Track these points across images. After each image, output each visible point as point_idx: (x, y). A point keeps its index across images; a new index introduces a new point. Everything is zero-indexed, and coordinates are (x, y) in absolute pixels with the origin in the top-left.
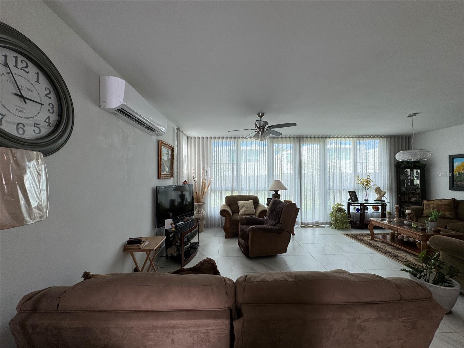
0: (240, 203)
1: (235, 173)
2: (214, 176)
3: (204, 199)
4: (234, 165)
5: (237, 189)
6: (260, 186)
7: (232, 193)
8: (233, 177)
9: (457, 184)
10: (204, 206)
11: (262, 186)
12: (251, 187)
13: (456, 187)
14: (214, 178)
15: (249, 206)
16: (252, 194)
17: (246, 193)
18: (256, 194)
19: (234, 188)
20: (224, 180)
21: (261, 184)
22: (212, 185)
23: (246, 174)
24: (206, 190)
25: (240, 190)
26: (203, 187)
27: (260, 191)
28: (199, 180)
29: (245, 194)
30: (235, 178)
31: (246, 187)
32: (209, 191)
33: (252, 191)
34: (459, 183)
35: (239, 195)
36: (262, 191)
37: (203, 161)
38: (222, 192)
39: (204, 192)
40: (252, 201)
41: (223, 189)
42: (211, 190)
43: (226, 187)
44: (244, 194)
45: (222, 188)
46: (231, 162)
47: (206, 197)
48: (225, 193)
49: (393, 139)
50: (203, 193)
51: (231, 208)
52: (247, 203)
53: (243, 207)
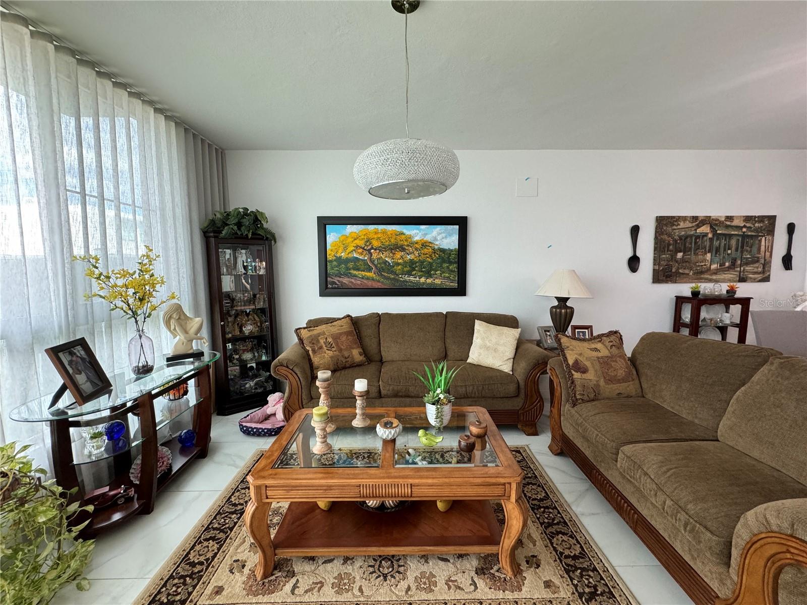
9: (334, 283)
13: (332, 288)
34: (336, 280)
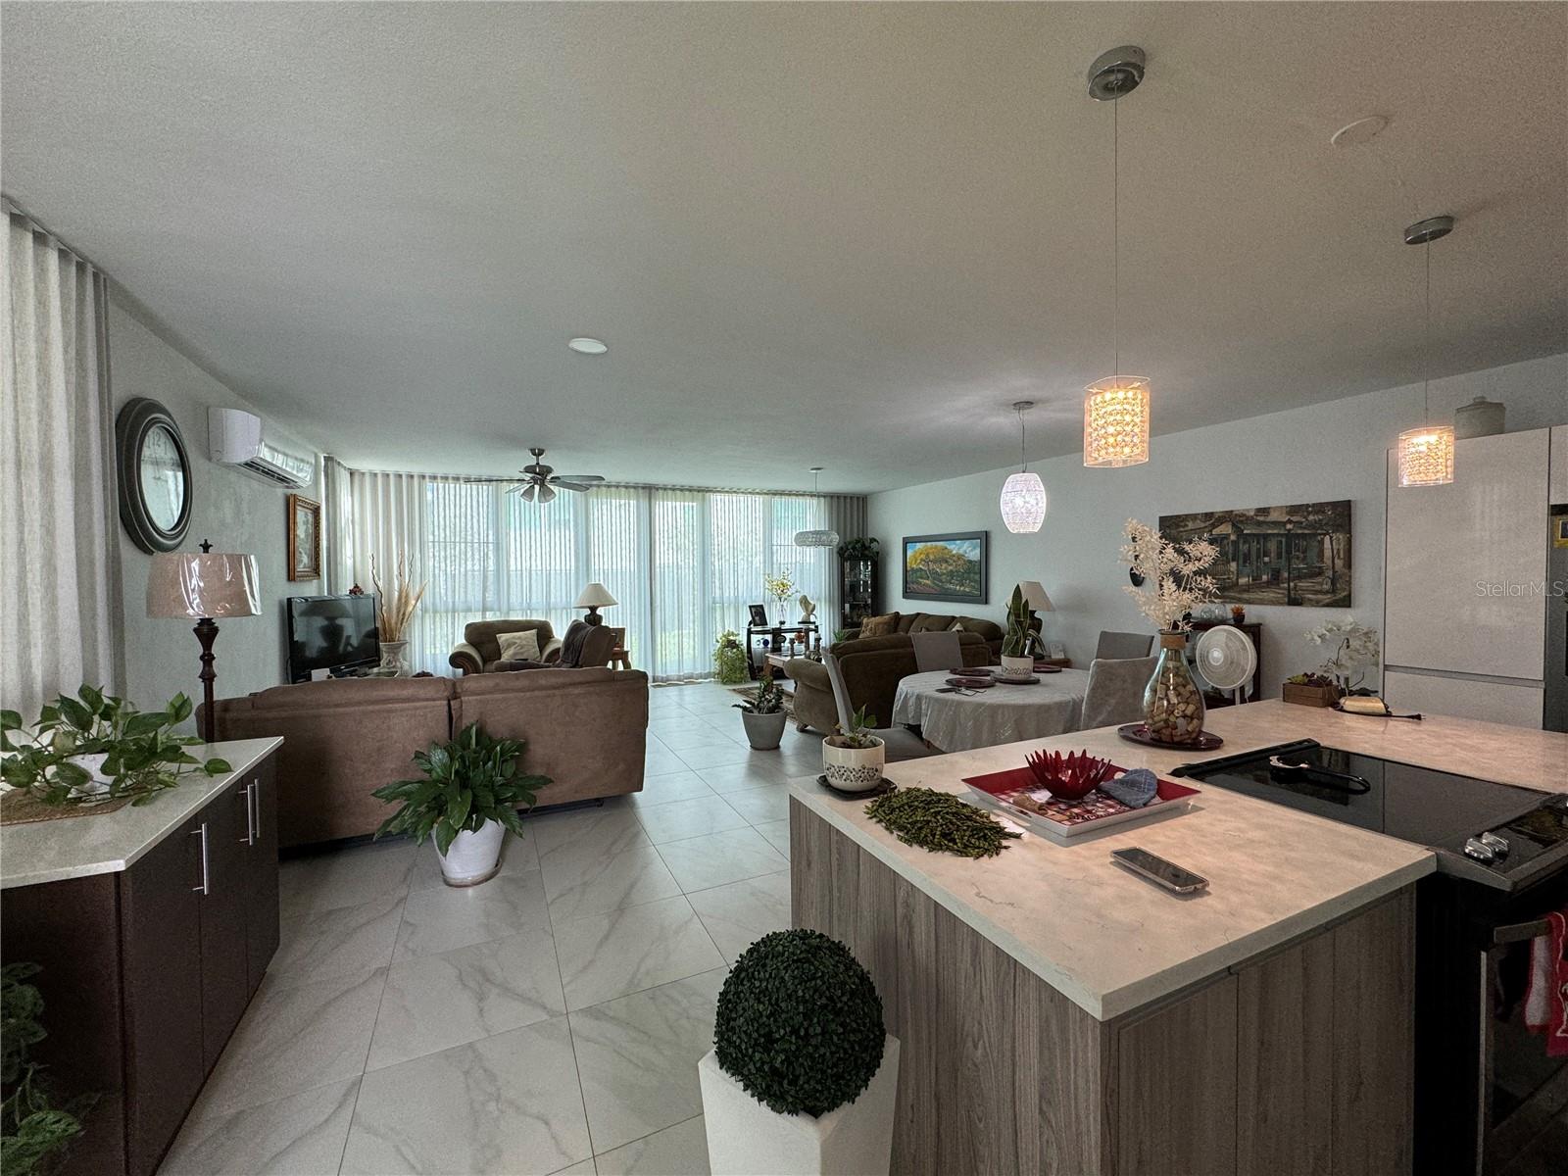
0: (503, 638)
1: (491, 567)
2: (434, 575)
3: (405, 634)
4: (488, 547)
5: (496, 607)
6: (558, 596)
7: (484, 616)
8: (485, 578)
10: (405, 649)
11: (561, 596)
12: (534, 600)
13: (910, 590)
14: (431, 580)
15: (524, 642)
16: (537, 617)
17: (520, 615)
18: (546, 617)
19: (489, 605)
20: (463, 583)
21: (558, 594)
22: (428, 597)
23: (519, 568)
24: (410, 608)
25: (504, 608)
26: (403, 601)
27: (556, 609)
28: (389, 584)
29: (520, 618)
30: (491, 578)
31: (519, 600)
32: (419, 612)
33: (537, 610)
34: (911, 586)
35: (503, 619)
36: (563, 609)
37: (400, 535)
38: (456, 614)
39: (404, 614)
40: (534, 631)
41: (459, 605)
42: (424, 610)
43: (466, 601)
44: (516, 616)
45: (456, 604)
46: (479, 539)
47: (410, 624)
48: (465, 617)
49: (836, 499)
50: (403, 617)
51: (479, 651)
52: (520, 638)
53: (509, 646)
